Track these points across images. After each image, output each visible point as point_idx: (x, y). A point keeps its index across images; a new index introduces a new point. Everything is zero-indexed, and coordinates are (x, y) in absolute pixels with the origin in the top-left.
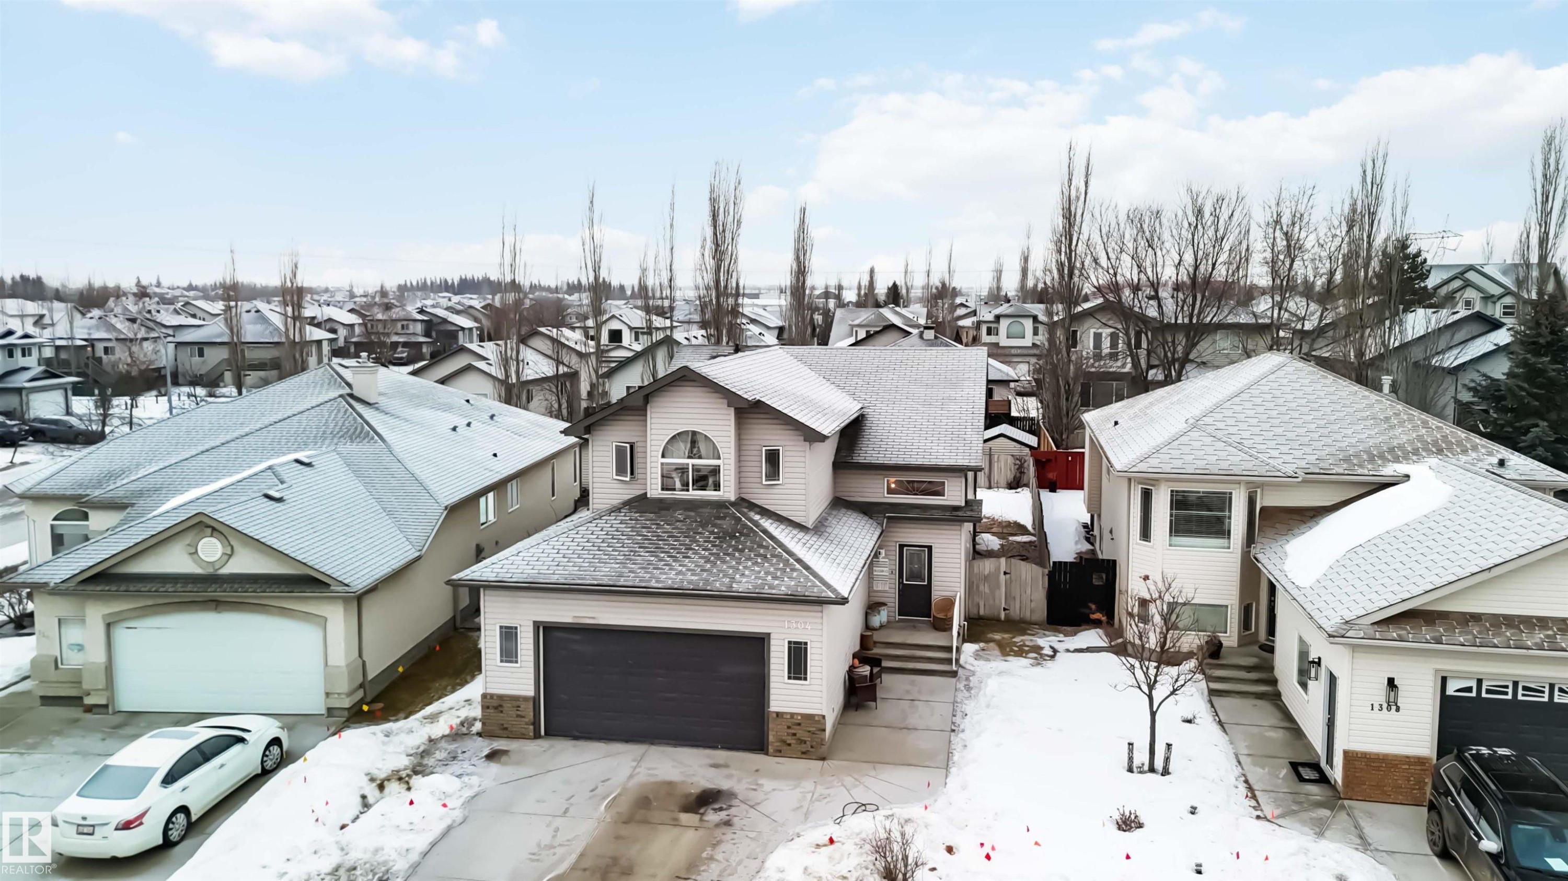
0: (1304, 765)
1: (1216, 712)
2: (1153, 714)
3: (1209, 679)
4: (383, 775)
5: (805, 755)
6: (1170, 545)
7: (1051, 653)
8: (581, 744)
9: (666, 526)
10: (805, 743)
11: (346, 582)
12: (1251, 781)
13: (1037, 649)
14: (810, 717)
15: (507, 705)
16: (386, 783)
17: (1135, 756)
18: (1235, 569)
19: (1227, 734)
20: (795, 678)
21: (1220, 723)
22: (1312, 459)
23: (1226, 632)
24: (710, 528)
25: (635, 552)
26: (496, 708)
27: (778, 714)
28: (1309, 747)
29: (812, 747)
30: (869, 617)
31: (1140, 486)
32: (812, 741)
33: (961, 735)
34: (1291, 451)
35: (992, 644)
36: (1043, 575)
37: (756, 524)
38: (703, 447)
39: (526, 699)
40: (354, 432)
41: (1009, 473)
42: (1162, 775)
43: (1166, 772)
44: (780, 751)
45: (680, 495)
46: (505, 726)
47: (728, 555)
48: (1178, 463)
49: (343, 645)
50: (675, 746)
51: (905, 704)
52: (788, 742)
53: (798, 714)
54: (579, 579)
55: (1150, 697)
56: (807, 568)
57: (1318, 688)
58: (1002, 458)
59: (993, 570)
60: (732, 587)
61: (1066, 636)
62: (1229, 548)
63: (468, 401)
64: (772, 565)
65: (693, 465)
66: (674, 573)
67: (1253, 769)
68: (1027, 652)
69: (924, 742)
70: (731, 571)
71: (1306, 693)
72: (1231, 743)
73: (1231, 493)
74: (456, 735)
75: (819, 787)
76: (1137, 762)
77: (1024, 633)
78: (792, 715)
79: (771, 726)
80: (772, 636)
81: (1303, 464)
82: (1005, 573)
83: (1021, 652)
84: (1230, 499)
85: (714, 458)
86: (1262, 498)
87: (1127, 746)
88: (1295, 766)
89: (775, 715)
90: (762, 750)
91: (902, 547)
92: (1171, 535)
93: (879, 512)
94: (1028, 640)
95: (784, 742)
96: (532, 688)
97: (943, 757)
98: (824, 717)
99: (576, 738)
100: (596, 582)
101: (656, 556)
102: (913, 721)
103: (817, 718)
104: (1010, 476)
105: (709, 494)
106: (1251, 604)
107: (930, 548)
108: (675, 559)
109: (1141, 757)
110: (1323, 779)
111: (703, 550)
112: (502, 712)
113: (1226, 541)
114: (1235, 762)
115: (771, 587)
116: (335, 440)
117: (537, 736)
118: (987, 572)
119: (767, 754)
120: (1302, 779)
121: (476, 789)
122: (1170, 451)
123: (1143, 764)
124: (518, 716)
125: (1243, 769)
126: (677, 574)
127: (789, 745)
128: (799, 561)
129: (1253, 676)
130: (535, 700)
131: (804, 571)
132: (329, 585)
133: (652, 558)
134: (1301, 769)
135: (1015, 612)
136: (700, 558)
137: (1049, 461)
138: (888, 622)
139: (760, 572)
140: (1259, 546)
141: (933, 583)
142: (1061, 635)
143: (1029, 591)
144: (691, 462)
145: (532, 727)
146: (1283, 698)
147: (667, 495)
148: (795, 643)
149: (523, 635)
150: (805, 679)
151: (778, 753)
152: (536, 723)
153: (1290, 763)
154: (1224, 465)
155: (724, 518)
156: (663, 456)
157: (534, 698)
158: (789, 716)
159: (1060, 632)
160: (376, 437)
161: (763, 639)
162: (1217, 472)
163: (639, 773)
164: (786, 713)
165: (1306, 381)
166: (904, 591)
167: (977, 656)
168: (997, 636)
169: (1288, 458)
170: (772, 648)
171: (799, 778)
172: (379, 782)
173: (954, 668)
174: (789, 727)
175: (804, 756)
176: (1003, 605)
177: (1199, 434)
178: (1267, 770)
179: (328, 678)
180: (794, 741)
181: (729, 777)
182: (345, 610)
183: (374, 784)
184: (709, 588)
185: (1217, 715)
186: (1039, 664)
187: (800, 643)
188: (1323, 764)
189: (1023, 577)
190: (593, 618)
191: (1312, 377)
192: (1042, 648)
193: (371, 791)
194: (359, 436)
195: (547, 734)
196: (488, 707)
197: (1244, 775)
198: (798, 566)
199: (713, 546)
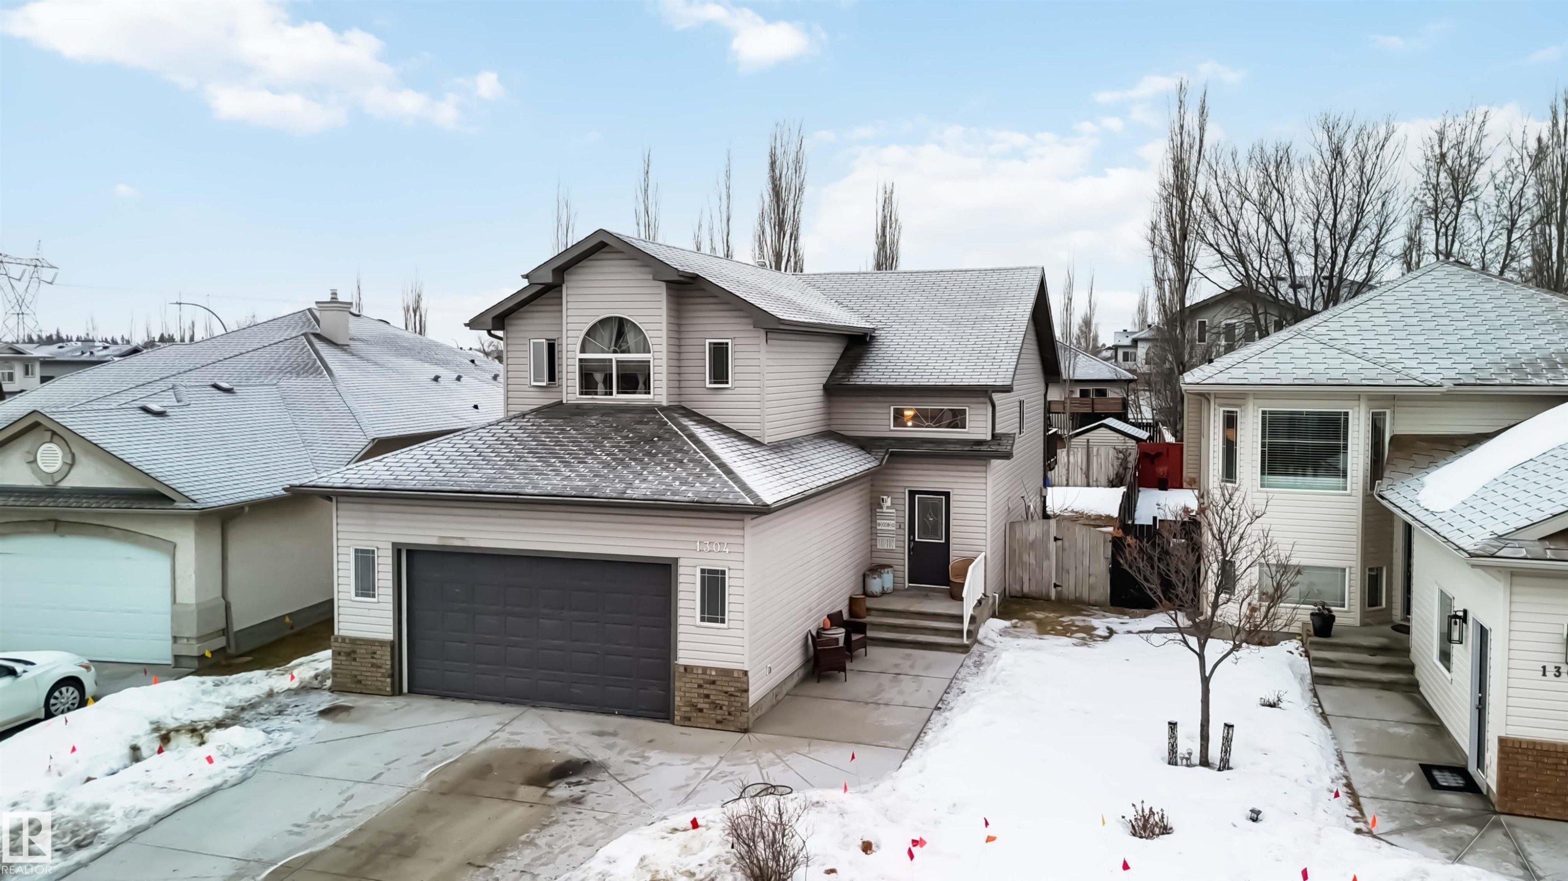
0: (1441, 768)
1: (1319, 702)
2: (1206, 681)
3: (1314, 662)
4: (173, 724)
5: (720, 724)
6: (1262, 486)
7: (1106, 634)
8: (448, 703)
9: (572, 431)
10: (721, 708)
11: (194, 498)
12: (1356, 785)
13: (1089, 630)
14: (726, 673)
15: (361, 651)
16: (172, 734)
17: (1180, 742)
18: (1354, 519)
19: (1330, 727)
20: (710, 620)
21: (1324, 716)
22: (1467, 368)
23: (1343, 606)
24: (625, 433)
25: (521, 457)
26: (348, 654)
27: (686, 668)
28: (1454, 746)
29: (730, 714)
30: (868, 580)
31: (1222, 409)
32: (730, 706)
33: (947, 714)
34: (1435, 361)
35: (1028, 622)
36: (1105, 542)
37: (684, 429)
38: (631, 338)
39: (382, 643)
40: (304, 368)
41: (1111, 468)
42: (1219, 770)
43: (1225, 765)
44: (689, 719)
45: (601, 399)
46: (360, 678)
47: (634, 460)
48: (1272, 373)
49: (193, 576)
50: (561, 709)
51: (885, 679)
52: (700, 706)
53: (711, 668)
54: (440, 485)
55: (1201, 657)
56: (729, 472)
57: (1463, 655)
58: (1103, 451)
59: (1040, 535)
60: (625, 493)
61: (1131, 618)
62: (1345, 489)
63: (473, 361)
64: (685, 470)
65: (618, 362)
66: (559, 478)
67: (1361, 769)
68: (1074, 632)
69: (891, 719)
70: (631, 476)
71: (1449, 670)
72: (1334, 738)
73: (1346, 414)
74: (305, 689)
75: (723, 762)
76: (1182, 750)
77: (1078, 612)
78: (705, 669)
79: (677, 684)
80: (681, 562)
81: (1452, 374)
82: (1056, 539)
83: (1066, 631)
84: (1346, 420)
85: (644, 352)
86: (1393, 424)
87: (1167, 727)
88: (1427, 770)
89: (682, 670)
90: (668, 719)
91: (912, 494)
92: (1263, 473)
93: (881, 447)
94: (1079, 620)
95: (694, 706)
96: (391, 629)
97: (910, 737)
98: (746, 673)
99: (444, 697)
100: (458, 488)
101: (544, 462)
102: (885, 696)
103: (736, 675)
104: (1112, 474)
105: (637, 398)
106: (1381, 569)
107: (947, 495)
108: (567, 464)
109: (1189, 743)
110: (1471, 787)
111: (607, 455)
112: (355, 660)
113: (1341, 480)
114: (1334, 760)
115: (674, 493)
116: (281, 375)
117: (397, 691)
118: (1031, 538)
119: (673, 723)
120: (1435, 785)
121: (281, 747)
122: (1261, 360)
123: (1190, 754)
124: (373, 665)
125: (1345, 769)
126: (562, 480)
127: (701, 710)
128: (722, 466)
129: (1380, 659)
130: (395, 646)
131: (724, 476)
132: (173, 501)
133: (539, 464)
134: (1436, 773)
135: (1069, 589)
136: (598, 463)
137: (1159, 455)
138: (894, 590)
139: (667, 477)
140: (1386, 482)
141: (952, 541)
142: (1128, 617)
143: (1086, 562)
144: (614, 356)
145: (389, 680)
146: (1421, 689)
147: (587, 400)
148: (710, 571)
149: (381, 560)
150: (723, 621)
151: (687, 721)
152: (395, 675)
153: (1421, 765)
154: (1337, 374)
155: (647, 423)
156: (583, 351)
157: (392, 644)
158: (700, 671)
159: (1125, 614)
160: (325, 372)
161: (670, 565)
162: (1325, 382)
163: (497, 737)
164: (698, 667)
165: (1463, 286)
166: (916, 551)
167: (1004, 633)
168: (1040, 615)
169: (1432, 368)
170: (681, 579)
171: (700, 752)
172: (163, 732)
173: (965, 641)
174: (700, 686)
175: (719, 726)
176: (1054, 581)
177: (1305, 341)
178: (1383, 772)
179: (176, 617)
180: (707, 706)
181: (610, 747)
182: (198, 534)
183: (157, 734)
184: (595, 494)
185: (1321, 706)
186: (1085, 644)
187: (716, 572)
188: (1472, 768)
189: (1079, 543)
190: (462, 538)
191: (1470, 281)
192: (1095, 629)
193: (148, 744)
194: (307, 371)
195: (410, 691)
196: (339, 654)
197: (1346, 777)
198: (718, 471)
199: (620, 451)
